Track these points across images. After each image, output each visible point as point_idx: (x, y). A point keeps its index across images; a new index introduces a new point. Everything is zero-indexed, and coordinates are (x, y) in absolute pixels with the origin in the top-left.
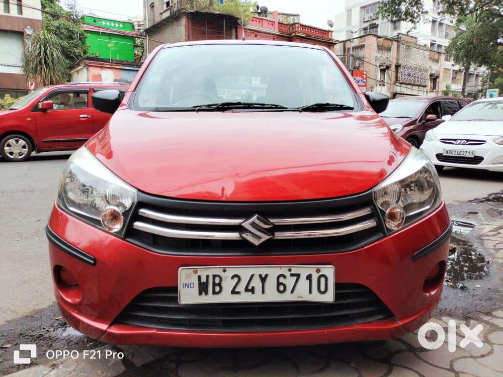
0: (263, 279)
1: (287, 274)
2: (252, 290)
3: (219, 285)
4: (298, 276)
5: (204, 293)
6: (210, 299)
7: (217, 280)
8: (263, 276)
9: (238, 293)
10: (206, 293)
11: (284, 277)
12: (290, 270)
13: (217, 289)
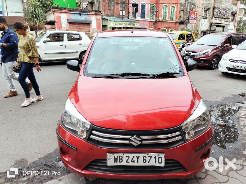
0: (138, 158)
1: (147, 156)
2: (134, 161)
3: (122, 159)
4: (151, 157)
5: (116, 162)
6: (118, 164)
7: (121, 158)
8: (138, 157)
9: (129, 162)
10: (117, 162)
11: (146, 157)
12: (148, 155)
13: (121, 161)
